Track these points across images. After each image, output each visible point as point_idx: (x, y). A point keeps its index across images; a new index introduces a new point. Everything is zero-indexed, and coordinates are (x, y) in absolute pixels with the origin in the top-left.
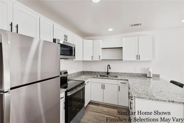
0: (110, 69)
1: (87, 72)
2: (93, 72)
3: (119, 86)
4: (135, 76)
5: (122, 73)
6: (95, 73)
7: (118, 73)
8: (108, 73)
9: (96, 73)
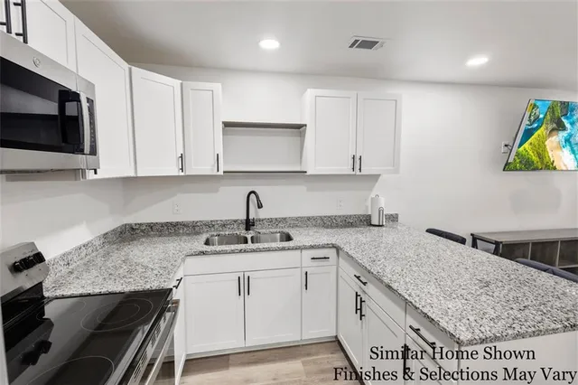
0: (260, 206)
1: (151, 226)
2: (184, 225)
3: (304, 270)
4: (337, 226)
5: (297, 219)
6: (192, 229)
7: (285, 219)
8: (249, 224)
9: (197, 229)
